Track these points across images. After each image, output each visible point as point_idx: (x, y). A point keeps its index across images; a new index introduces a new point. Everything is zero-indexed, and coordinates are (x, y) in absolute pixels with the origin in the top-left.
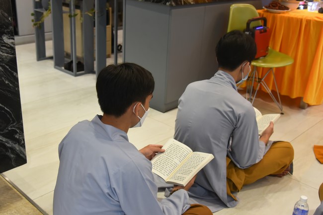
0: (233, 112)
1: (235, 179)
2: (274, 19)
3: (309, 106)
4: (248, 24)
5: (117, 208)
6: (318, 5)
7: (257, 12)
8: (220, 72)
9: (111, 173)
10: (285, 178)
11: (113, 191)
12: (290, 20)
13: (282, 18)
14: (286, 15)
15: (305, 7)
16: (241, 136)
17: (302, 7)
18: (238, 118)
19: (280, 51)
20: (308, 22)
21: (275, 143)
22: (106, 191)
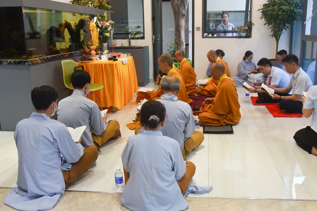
0: (88, 107)
1: (97, 141)
2: (87, 66)
3: (118, 110)
4: (75, 70)
5: (57, 150)
6: (107, 56)
7: (77, 64)
8: (76, 90)
9: (52, 132)
10: (118, 139)
11: (55, 140)
12: (96, 65)
13: (91, 65)
14: (93, 63)
15: (100, 58)
16: (95, 118)
17: (98, 58)
18: (91, 109)
19: (94, 83)
20: (105, 65)
21: (109, 121)
22: (52, 141)
